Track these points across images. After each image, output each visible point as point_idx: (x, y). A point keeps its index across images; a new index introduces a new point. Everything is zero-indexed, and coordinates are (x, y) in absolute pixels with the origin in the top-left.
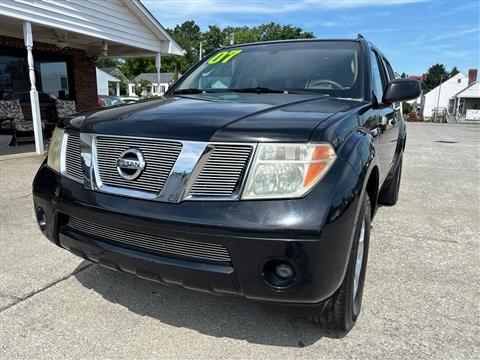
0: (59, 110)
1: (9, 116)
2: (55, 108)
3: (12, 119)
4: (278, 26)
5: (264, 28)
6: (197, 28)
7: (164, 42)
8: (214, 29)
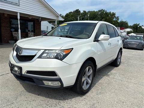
0: (29, 35)
1: (16, 36)
2: (28, 34)
3: (16, 37)
4: (104, 10)
5: (100, 11)
6: (80, 11)
7: (58, 17)
8: (85, 12)
